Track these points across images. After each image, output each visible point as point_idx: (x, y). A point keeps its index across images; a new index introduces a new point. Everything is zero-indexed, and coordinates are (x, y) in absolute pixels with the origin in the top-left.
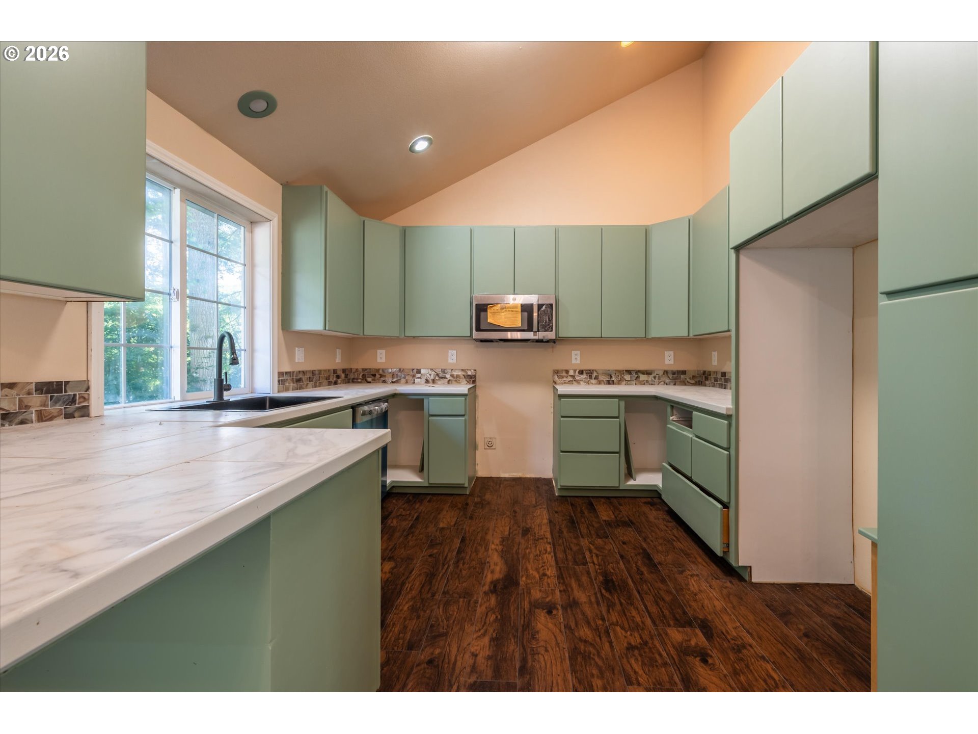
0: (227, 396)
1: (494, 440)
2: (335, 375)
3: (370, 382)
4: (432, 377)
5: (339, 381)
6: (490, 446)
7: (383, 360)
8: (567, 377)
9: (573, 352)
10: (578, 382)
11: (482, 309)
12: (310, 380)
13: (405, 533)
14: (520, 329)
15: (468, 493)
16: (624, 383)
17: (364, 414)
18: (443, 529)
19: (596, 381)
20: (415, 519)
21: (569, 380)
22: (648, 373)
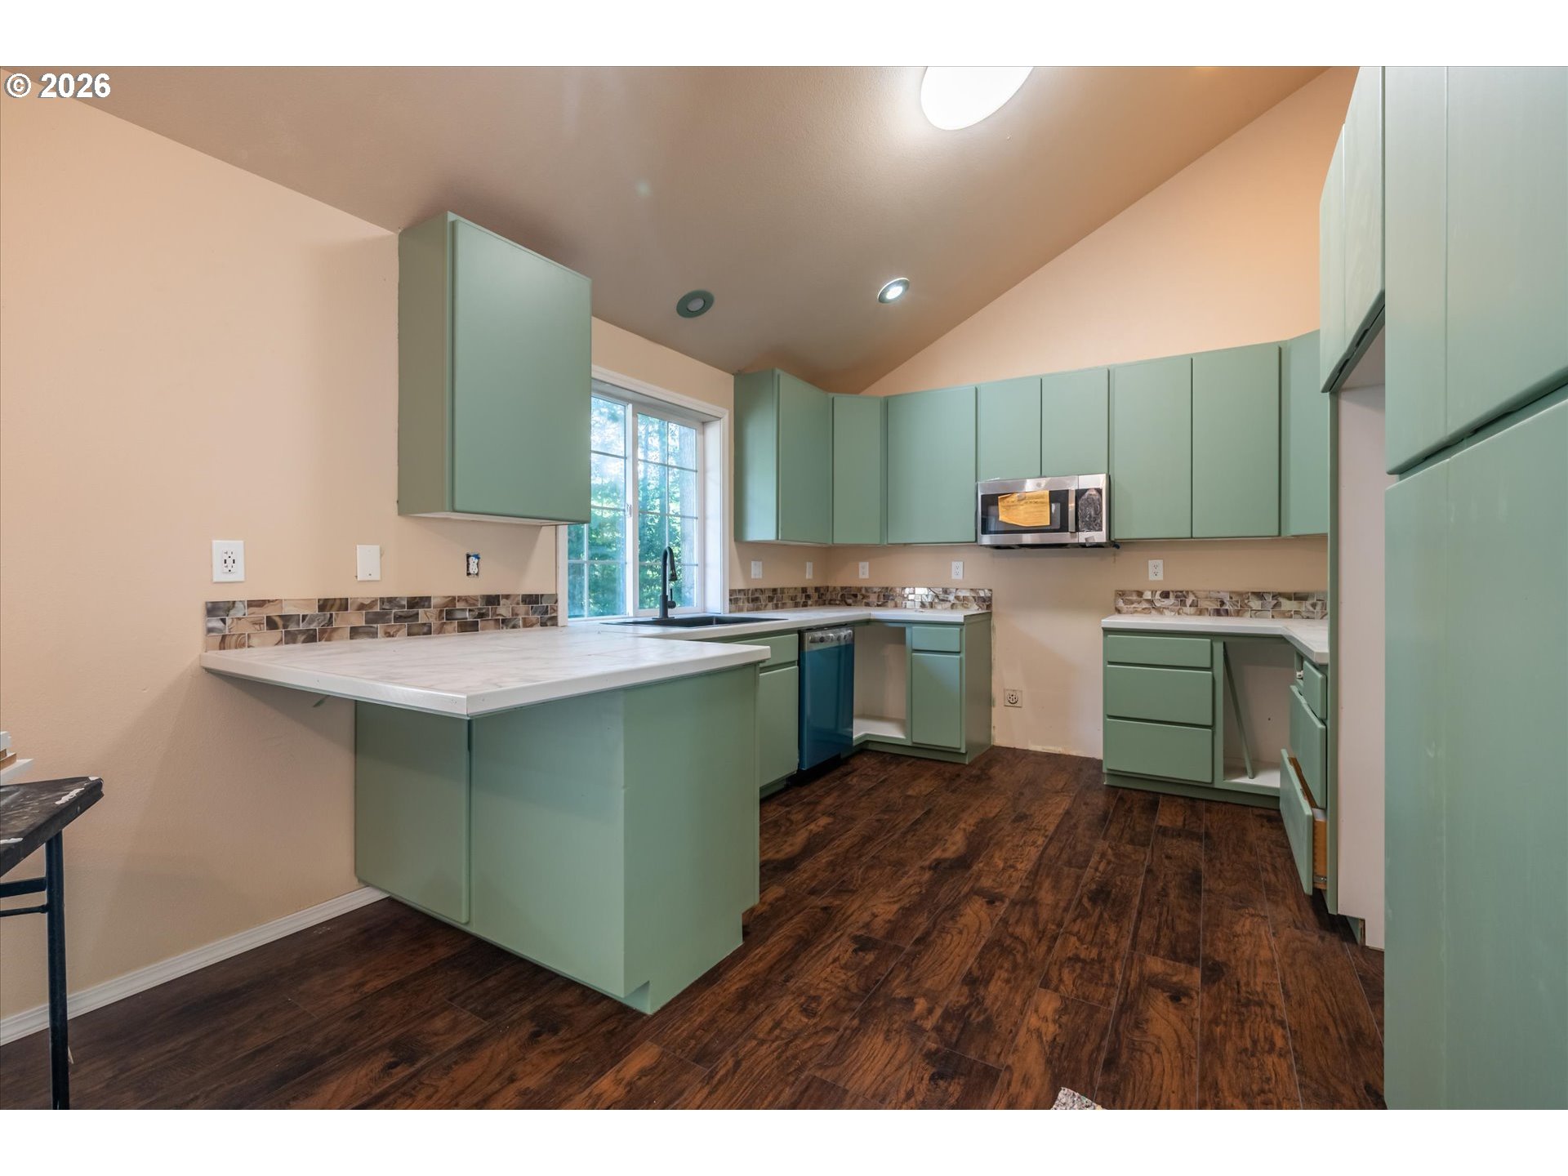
0: (673, 613)
1: (1019, 694)
2: (804, 595)
3: (849, 605)
4: (930, 600)
5: (810, 602)
6: (1013, 702)
7: (867, 576)
8: (1139, 603)
9: (1151, 563)
10: (1160, 610)
11: (990, 502)
12: (771, 599)
13: (861, 793)
14: (1049, 528)
15: (967, 763)
16: (1248, 614)
17: (813, 641)
18: (910, 796)
19: (1193, 610)
20: (881, 782)
21: (1144, 607)
22: (1299, 597)
